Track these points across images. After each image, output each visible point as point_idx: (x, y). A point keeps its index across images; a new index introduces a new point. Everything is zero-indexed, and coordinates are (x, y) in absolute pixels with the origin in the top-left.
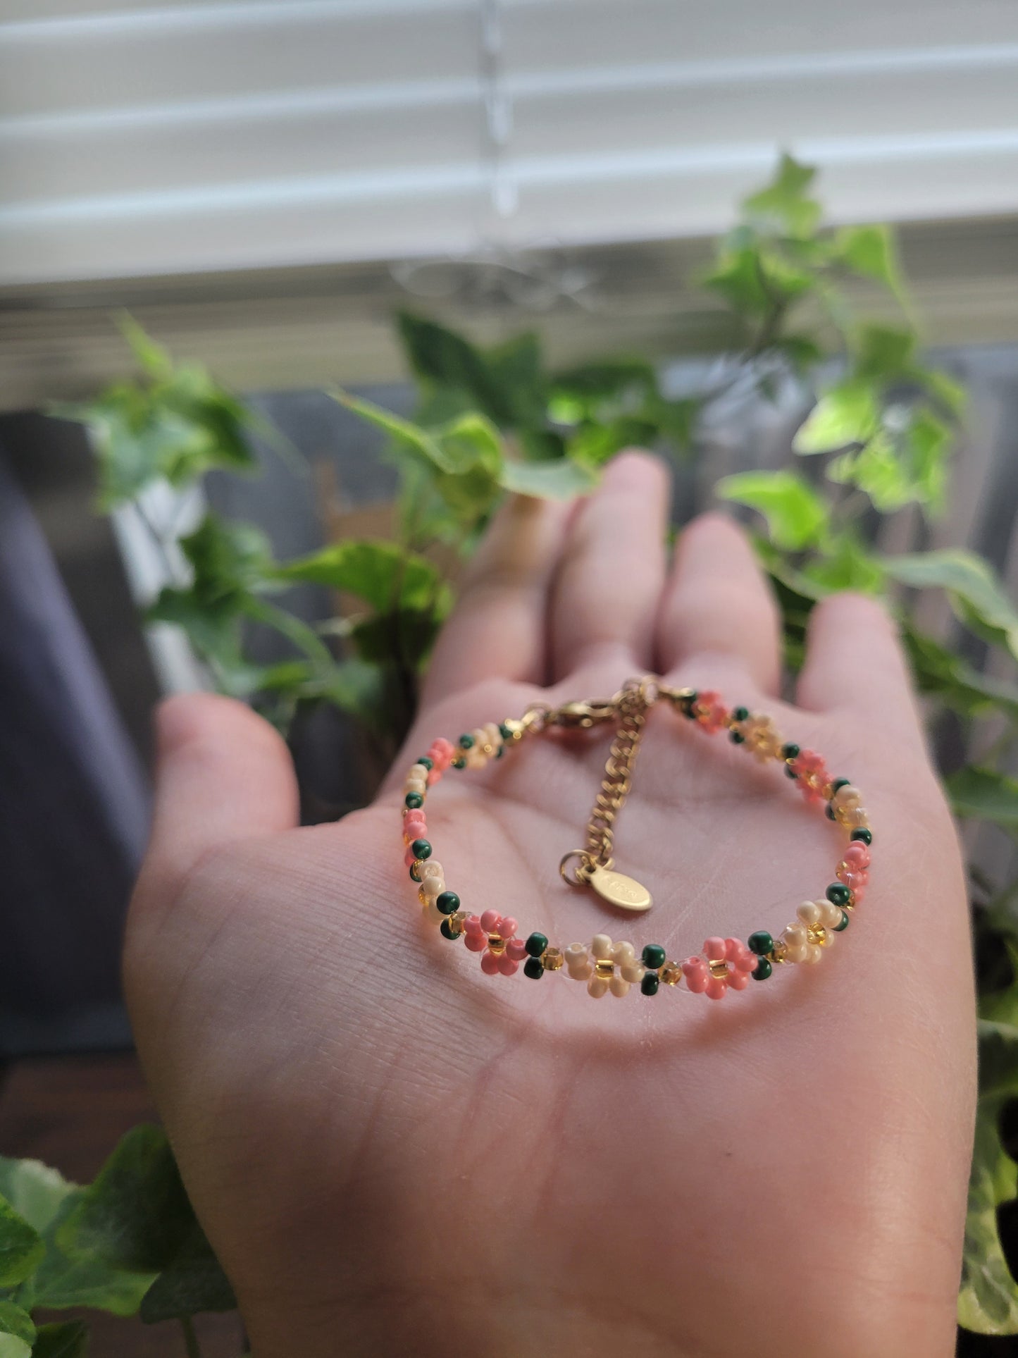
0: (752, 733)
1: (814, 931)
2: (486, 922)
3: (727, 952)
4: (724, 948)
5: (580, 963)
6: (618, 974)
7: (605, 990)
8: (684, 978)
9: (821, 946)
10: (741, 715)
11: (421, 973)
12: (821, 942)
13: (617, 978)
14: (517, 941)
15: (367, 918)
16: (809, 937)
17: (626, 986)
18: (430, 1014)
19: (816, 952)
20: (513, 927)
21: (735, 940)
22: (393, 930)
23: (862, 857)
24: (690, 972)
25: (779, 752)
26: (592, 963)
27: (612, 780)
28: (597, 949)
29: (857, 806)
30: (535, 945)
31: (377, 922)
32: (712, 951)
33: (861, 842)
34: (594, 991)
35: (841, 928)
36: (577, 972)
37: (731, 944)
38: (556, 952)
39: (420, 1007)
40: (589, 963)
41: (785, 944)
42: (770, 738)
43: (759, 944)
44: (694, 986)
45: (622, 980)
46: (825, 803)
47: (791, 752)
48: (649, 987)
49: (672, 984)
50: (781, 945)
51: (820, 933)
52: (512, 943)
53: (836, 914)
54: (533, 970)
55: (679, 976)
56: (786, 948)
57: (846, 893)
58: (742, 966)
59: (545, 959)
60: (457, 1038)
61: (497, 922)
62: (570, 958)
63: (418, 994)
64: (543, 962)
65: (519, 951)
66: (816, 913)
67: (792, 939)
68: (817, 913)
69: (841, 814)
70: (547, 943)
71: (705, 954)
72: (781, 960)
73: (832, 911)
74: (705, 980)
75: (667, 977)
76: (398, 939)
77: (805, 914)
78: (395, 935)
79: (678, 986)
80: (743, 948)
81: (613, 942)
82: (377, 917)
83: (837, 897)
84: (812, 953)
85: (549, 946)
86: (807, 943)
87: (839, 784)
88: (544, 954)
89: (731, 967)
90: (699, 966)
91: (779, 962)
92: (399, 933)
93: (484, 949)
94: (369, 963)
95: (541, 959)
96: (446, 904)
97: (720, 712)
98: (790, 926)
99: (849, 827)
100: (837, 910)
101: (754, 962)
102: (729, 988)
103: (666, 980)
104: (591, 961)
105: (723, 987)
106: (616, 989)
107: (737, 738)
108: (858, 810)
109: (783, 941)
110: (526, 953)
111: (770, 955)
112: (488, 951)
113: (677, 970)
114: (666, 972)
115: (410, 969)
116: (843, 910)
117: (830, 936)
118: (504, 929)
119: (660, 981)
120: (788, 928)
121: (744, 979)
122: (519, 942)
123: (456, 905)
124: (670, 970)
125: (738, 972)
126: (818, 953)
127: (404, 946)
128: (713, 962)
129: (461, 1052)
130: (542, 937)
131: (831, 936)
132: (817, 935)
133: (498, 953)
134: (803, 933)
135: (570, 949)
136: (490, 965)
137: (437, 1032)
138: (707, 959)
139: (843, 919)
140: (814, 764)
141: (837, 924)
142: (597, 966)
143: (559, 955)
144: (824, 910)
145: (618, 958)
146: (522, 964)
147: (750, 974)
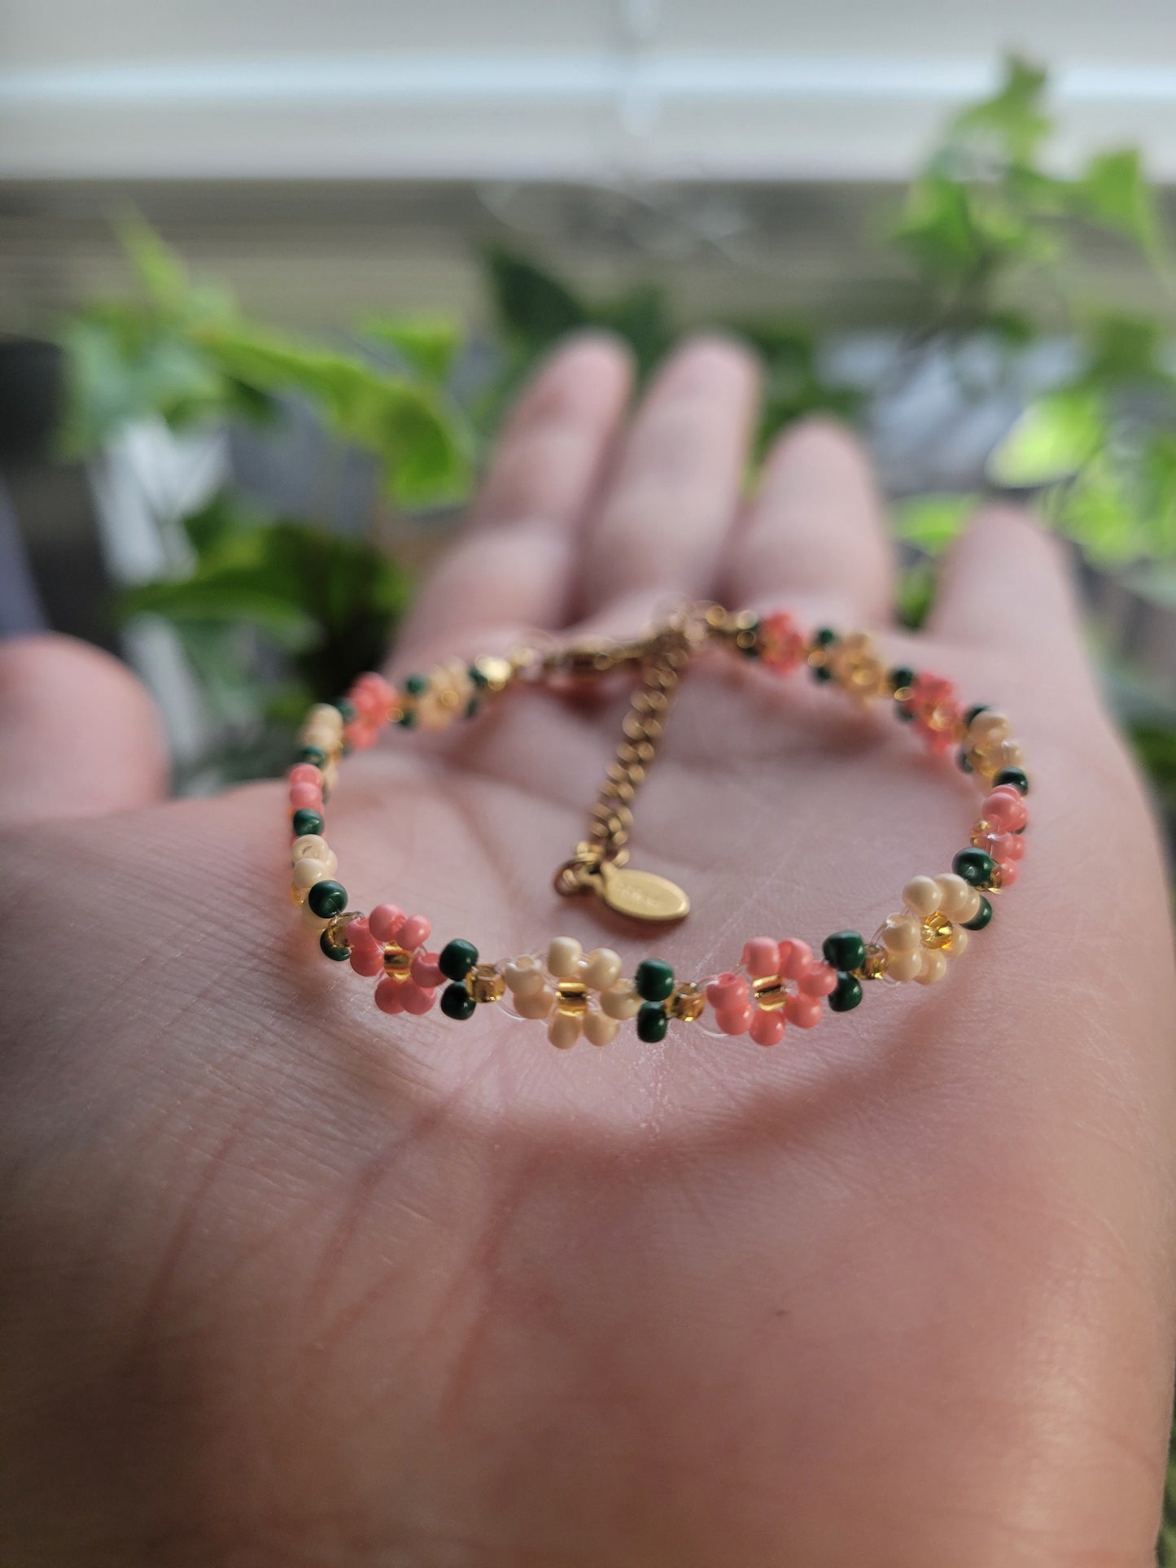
0: (843, 661)
1: (934, 926)
2: (378, 924)
3: (782, 964)
4: (776, 958)
5: (531, 988)
6: (594, 1006)
7: (576, 1035)
8: (710, 1012)
9: (948, 954)
10: (825, 638)
11: (284, 1013)
12: (944, 947)
13: (595, 1014)
14: (428, 955)
15: (211, 928)
16: (925, 936)
17: (609, 1024)
18: (290, 1077)
19: (939, 965)
20: (421, 932)
21: (797, 942)
22: (251, 947)
23: (1013, 809)
24: (717, 997)
25: (883, 685)
26: (552, 988)
27: (633, 742)
28: (556, 962)
29: (1003, 738)
30: (455, 960)
31: (226, 935)
32: (755, 960)
33: (1010, 786)
34: (558, 1036)
35: (978, 924)
36: (528, 1006)
37: (788, 950)
38: (491, 970)
39: (274, 1065)
40: (547, 989)
41: (883, 949)
42: (870, 664)
43: (841, 952)
44: (728, 1023)
45: (603, 1018)
46: (953, 749)
47: (901, 678)
48: (650, 1028)
49: (689, 1019)
50: (877, 951)
51: (945, 931)
52: (420, 959)
53: (970, 899)
54: (457, 1005)
55: (700, 1006)
56: (886, 955)
57: (986, 866)
58: (810, 987)
59: (474, 983)
60: (331, 1116)
61: (395, 923)
62: (512, 980)
63: (274, 1045)
64: (469, 989)
65: (431, 972)
66: (935, 896)
67: (896, 938)
68: (937, 895)
69: (980, 757)
70: (474, 956)
71: (744, 967)
72: (878, 975)
73: (962, 893)
74: (747, 1014)
75: (680, 1009)
76: (256, 961)
77: (916, 895)
78: (253, 955)
79: (700, 1023)
80: (811, 956)
81: (585, 950)
82: (227, 928)
83: (972, 870)
84: (930, 964)
85: (481, 961)
86: (922, 949)
87: (977, 711)
88: (470, 977)
89: (791, 989)
90: (734, 988)
91: (874, 978)
92: (260, 951)
93: (380, 972)
94: (202, 995)
95: (466, 984)
96: (323, 900)
97: (794, 640)
98: (892, 918)
99: (991, 773)
100: (971, 892)
101: (831, 980)
102: (790, 1026)
103: (680, 1014)
104: (551, 986)
105: (779, 1026)
106: (592, 1030)
107: (822, 674)
108: (1006, 743)
109: (881, 943)
110: (443, 976)
111: (858, 971)
112: (385, 976)
113: (696, 995)
114: (677, 1000)
115: (266, 1007)
116: (983, 894)
117: (961, 937)
118: (404, 934)
119: (669, 1016)
120: (888, 921)
121: (815, 1010)
122: (429, 956)
123: (340, 903)
124: (683, 996)
125: (803, 997)
126: (942, 965)
127: (262, 972)
128: (758, 983)
129: (334, 1138)
130: (467, 947)
131: (964, 936)
132: (938, 934)
133: (401, 977)
134: (914, 931)
135: (513, 965)
136: (388, 998)
137: (298, 1106)
138: (750, 977)
139: (982, 910)
140: (938, 688)
141: (971, 916)
142: (558, 994)
143: (497, 978)
144: (949, 888)
145: (591, 976)
146: (439, 992)
147: (825, 1001)
